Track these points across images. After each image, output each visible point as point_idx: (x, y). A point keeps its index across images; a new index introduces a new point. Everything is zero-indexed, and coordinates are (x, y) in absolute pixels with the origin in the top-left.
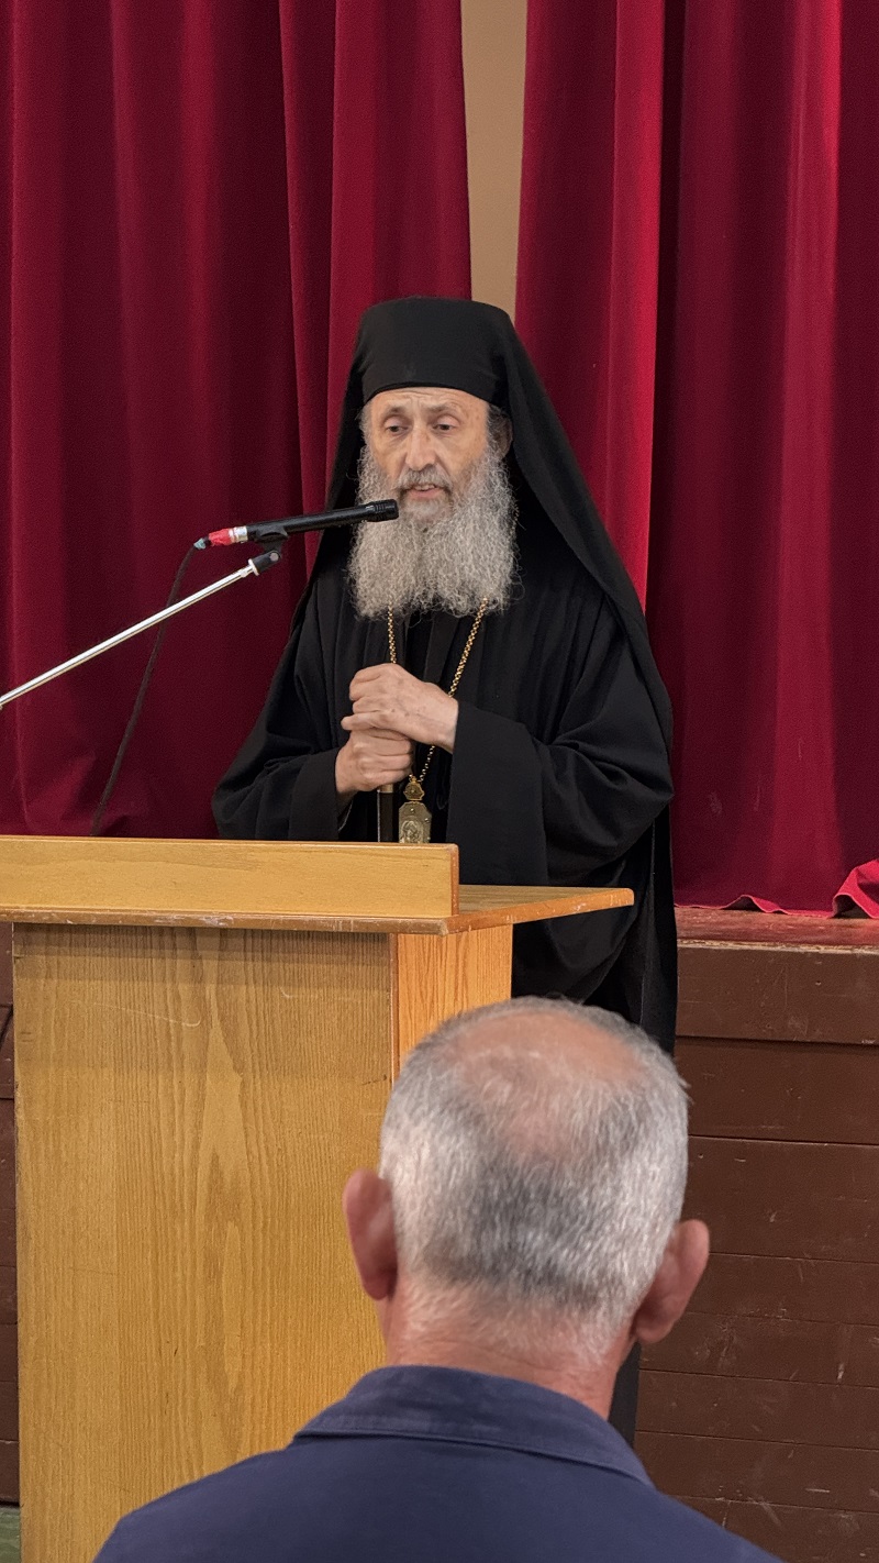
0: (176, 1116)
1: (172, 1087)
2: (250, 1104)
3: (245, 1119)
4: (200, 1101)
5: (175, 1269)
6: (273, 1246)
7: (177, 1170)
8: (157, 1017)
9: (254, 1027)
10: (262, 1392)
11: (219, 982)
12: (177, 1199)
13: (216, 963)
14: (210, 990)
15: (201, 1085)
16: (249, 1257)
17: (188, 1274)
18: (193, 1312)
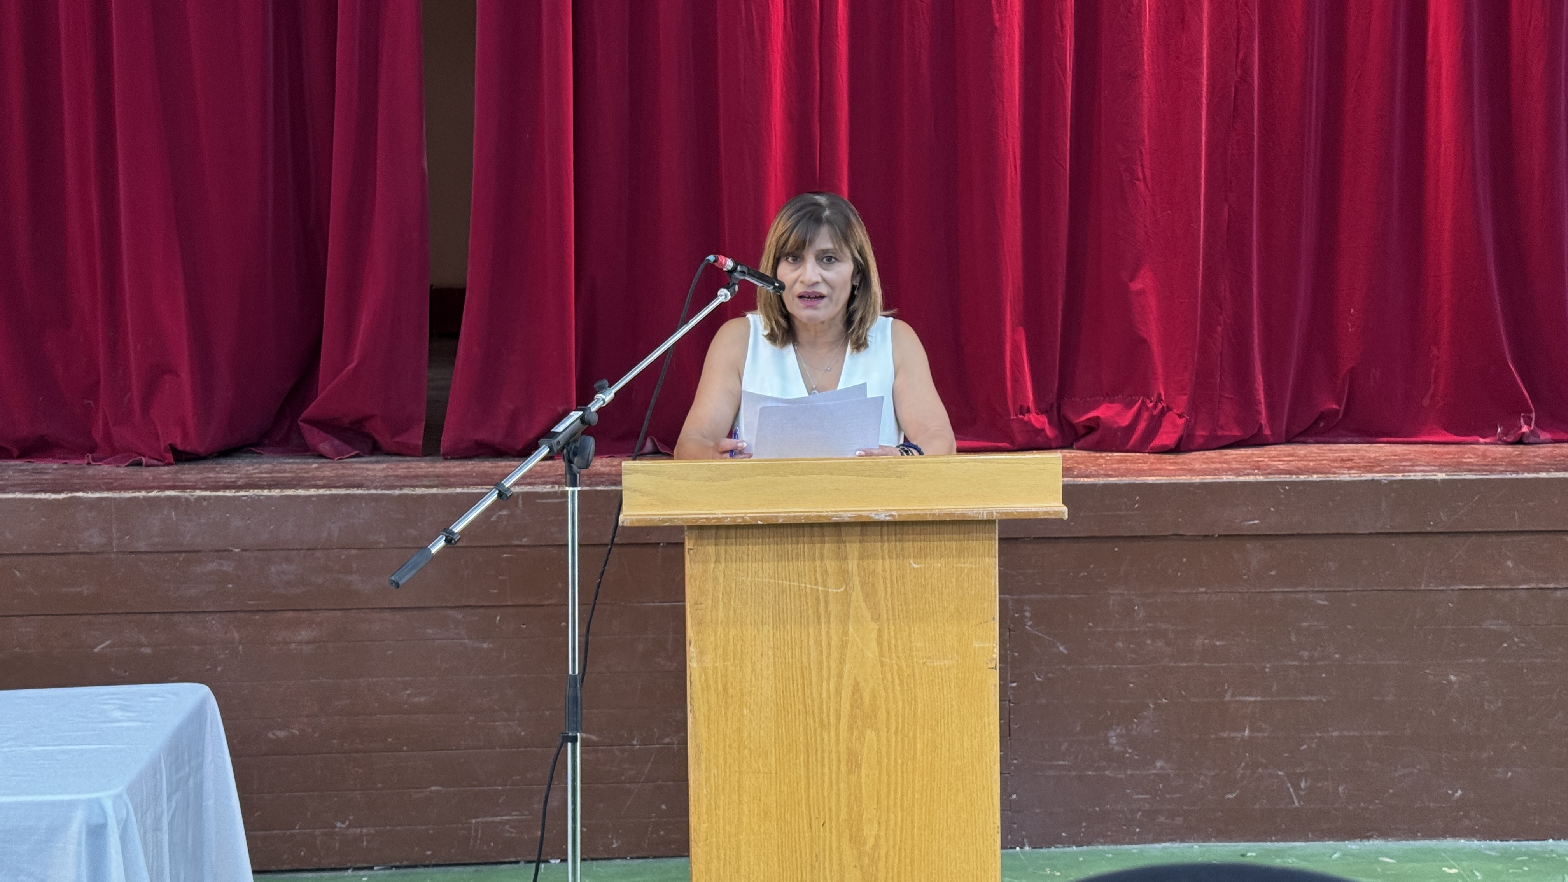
0: (824, 657)
1: (821, 635)
2: (885, 644)
3: (881, 654)
4: (843, 646)
5: (823, 766)
6: (903, 743)
7: (824, 695)
8: (808, 586)
9: (889, 590)
10: (894, 847)
11: (861, 558)
12: (825, 715)
13: (858, 544)
14: (853, 565)
15: (845, 633)
16: (884, 753)
17: (834, 768)
18: (838, 795)
